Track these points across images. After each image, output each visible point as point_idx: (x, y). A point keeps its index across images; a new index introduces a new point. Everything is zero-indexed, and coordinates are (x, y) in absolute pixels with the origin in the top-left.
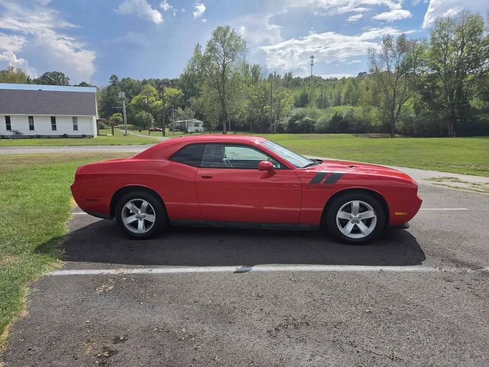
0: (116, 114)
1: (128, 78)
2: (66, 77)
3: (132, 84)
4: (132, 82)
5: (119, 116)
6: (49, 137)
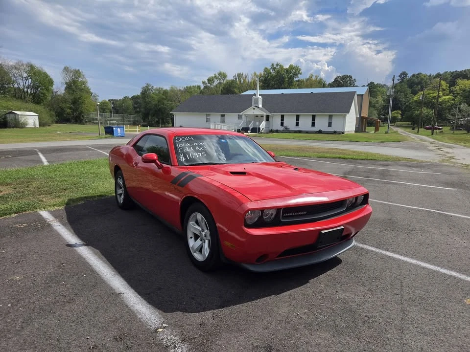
0: (395, 111)
1: (419, 74)
2: (353, 79)
3: (422, 79)
4: (423, 77)
5: (398, 113)
6: (307, 132)
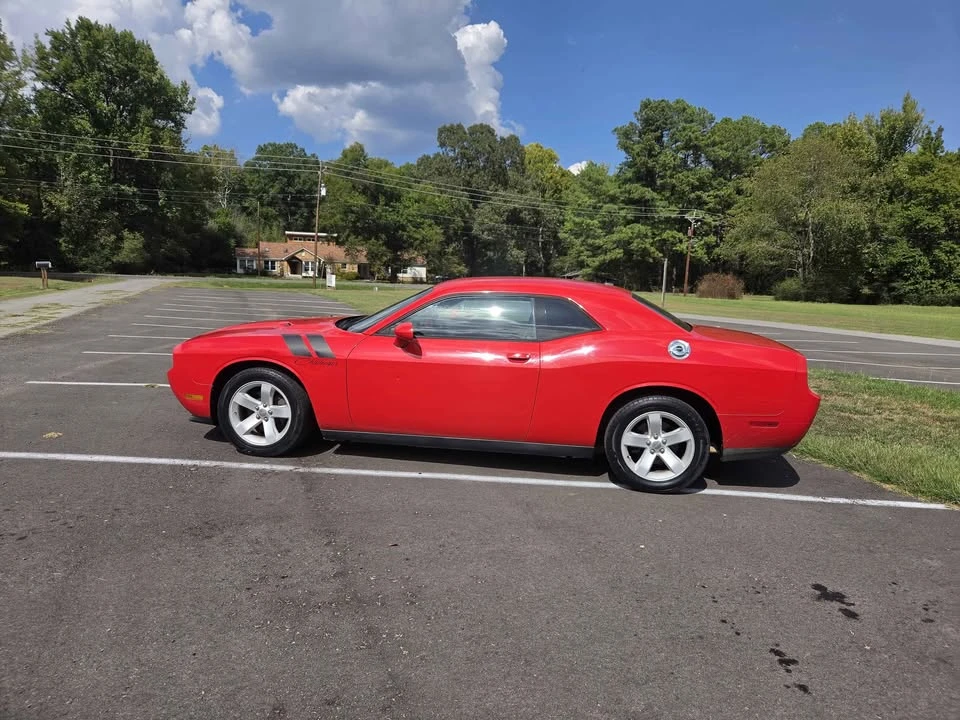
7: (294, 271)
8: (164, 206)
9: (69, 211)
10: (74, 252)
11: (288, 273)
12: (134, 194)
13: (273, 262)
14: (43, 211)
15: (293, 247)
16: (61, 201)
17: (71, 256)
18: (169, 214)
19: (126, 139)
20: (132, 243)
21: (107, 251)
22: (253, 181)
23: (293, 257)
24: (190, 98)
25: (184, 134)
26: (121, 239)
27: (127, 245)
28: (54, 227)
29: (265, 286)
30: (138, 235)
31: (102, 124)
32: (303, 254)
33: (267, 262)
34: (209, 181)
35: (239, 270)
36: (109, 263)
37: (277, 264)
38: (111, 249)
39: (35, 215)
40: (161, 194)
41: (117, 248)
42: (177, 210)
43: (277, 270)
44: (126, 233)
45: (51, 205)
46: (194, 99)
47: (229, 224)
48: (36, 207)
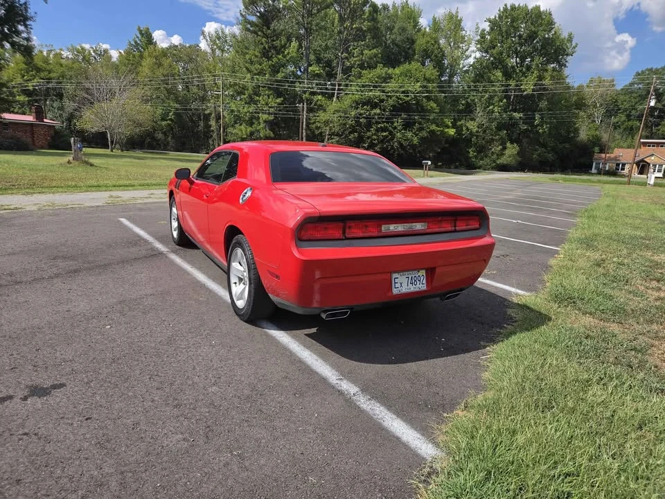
7: (641, 173)
8: (538, 125)
9: (477, 132)
10: (476, 157)
11: (635, 175)
12: (520, 117)
13: (624, 165)
14: (463, 132)
15: (643, 153)
16: (472, 126)
17: (474, 160)
18: (540, 131)
19: (521, 81)
20: (512, 150)
21: (495, 156)
22: (625, 101)
23: (642, 161)
24: (574, 44)
25: (566, 71)
26: (505, 148)
27: (507, 152)
28: (468, 142)
29: (593, 182)
30: (515, 145)
31: (508, 74)
32: (653, 158)
33: (618, 165)
34: (580, 104)
35: (594, 171)
36: (494, 164)
37: (627, 167)
38: (497, 155)
39: (459, 135)
40: (537, 116)
41: (501, 154)
42: (546, 127)
43: (626, 171)
44: (508, 144)
45: (468, 129)
46: (577, 44)
47: (596, 136)
48: (459, 131)
